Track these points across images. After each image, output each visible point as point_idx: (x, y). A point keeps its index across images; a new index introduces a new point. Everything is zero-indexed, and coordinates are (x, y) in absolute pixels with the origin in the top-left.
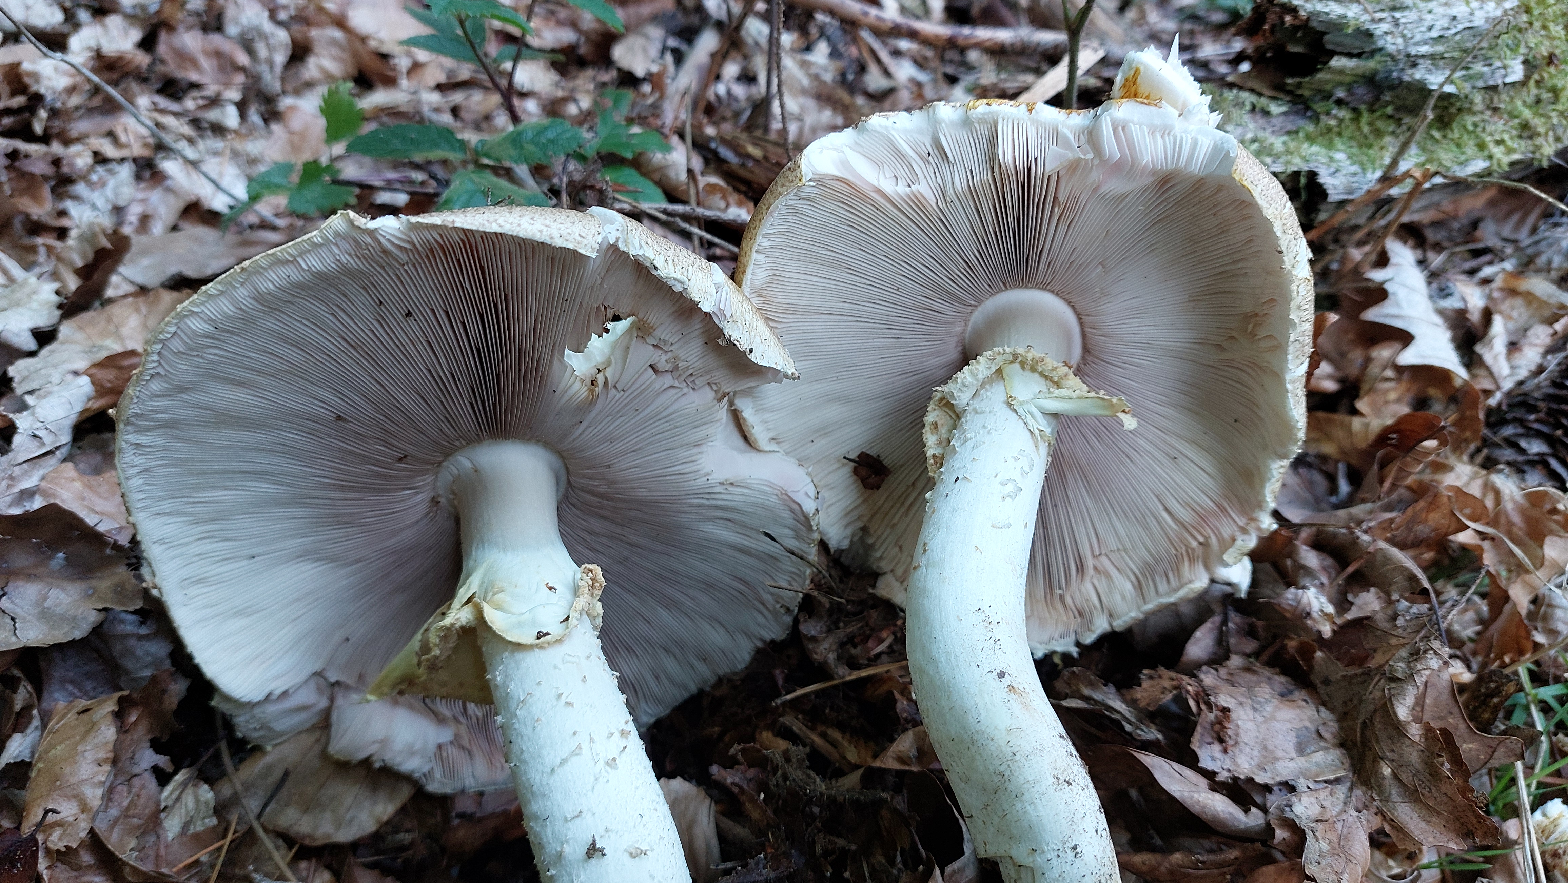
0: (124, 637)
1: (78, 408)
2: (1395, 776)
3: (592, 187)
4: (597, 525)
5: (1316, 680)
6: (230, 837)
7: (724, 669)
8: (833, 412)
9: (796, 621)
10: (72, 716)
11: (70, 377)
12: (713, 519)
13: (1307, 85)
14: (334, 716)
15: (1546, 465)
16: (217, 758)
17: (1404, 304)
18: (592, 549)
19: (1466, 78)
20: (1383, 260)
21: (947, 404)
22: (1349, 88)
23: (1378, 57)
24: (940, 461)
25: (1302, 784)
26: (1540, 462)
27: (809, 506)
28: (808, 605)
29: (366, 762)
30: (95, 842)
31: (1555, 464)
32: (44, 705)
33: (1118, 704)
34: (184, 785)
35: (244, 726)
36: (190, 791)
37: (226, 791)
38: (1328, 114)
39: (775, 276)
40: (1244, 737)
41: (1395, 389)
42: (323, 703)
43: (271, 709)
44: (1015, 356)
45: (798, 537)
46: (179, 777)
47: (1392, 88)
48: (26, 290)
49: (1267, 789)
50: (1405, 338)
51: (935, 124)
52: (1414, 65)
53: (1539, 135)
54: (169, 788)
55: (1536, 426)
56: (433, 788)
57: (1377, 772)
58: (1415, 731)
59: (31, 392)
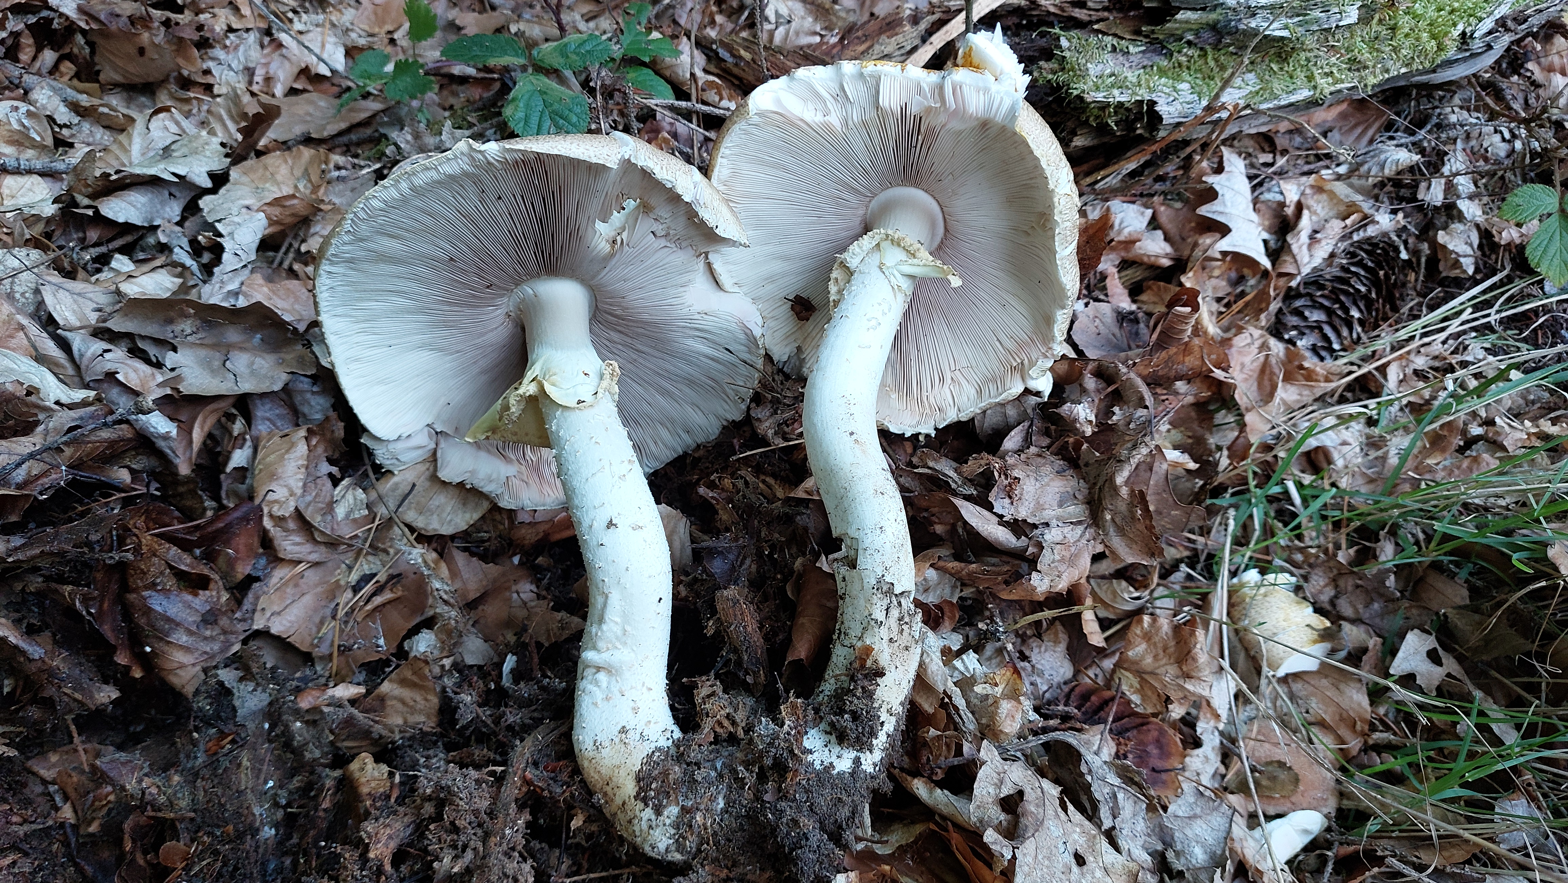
0: (302, 392)
1: (260, 236)
2: (1113, 519)
3: (619, 90)
4: (615, 336)
5: (1081, 463)
6: (377, 522)
7: (701, 439)
8: (777, 267)
9: (749, 408)
10: (276, 439)
11: (244, 210)
12: (694, 337)
13: (1160, 32)
14: (439, 454)
15: (1321, 329)
16: (366, 475)
17: (1229, 204)
18: (612, 353)
19: (1300, 24)
20: (1219, 169)
21: (843, 265)
22: (1197, 34)
23: (1219, 10)
24: (836, 303)
25: (1054, 523)
26: (1317, 327)
27: (757, 332)
28: (757, 399)
29: (461, 485)
30: (299, 515)
31: (1327, 330)
32: (254, 432)
33: (952, 473)
34: (347, 488)
35: (382, 456)
36: (350, 492)
37: (373, 495)
38: (1179, 52)
39: (735, 174)
40: (1026, 496)
41: (1219, 267)
42: (433, 446)
43: (400, 446)
44: (887, 236)
45: (750, 352)
46: (345, 482)
47: (1229, 34)
48: (201, 141)
49: (1035, 526)
50: (1223, 230)
51: (840, 76)
52: (1254, 15)
53: (1366, 67)
54: (339, 488)
55: (1321, 300)
56: (502, 504)
57: (1103, 518)
58: (1124, 491)
59: (219, 221)
